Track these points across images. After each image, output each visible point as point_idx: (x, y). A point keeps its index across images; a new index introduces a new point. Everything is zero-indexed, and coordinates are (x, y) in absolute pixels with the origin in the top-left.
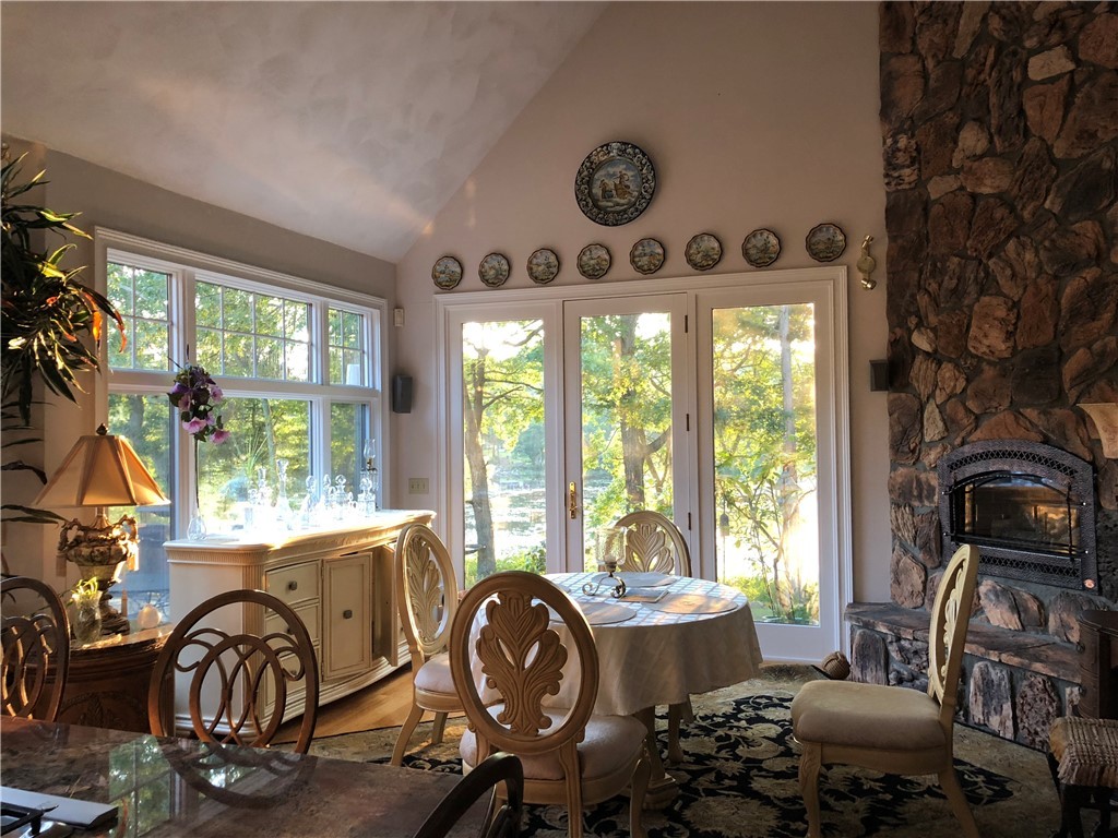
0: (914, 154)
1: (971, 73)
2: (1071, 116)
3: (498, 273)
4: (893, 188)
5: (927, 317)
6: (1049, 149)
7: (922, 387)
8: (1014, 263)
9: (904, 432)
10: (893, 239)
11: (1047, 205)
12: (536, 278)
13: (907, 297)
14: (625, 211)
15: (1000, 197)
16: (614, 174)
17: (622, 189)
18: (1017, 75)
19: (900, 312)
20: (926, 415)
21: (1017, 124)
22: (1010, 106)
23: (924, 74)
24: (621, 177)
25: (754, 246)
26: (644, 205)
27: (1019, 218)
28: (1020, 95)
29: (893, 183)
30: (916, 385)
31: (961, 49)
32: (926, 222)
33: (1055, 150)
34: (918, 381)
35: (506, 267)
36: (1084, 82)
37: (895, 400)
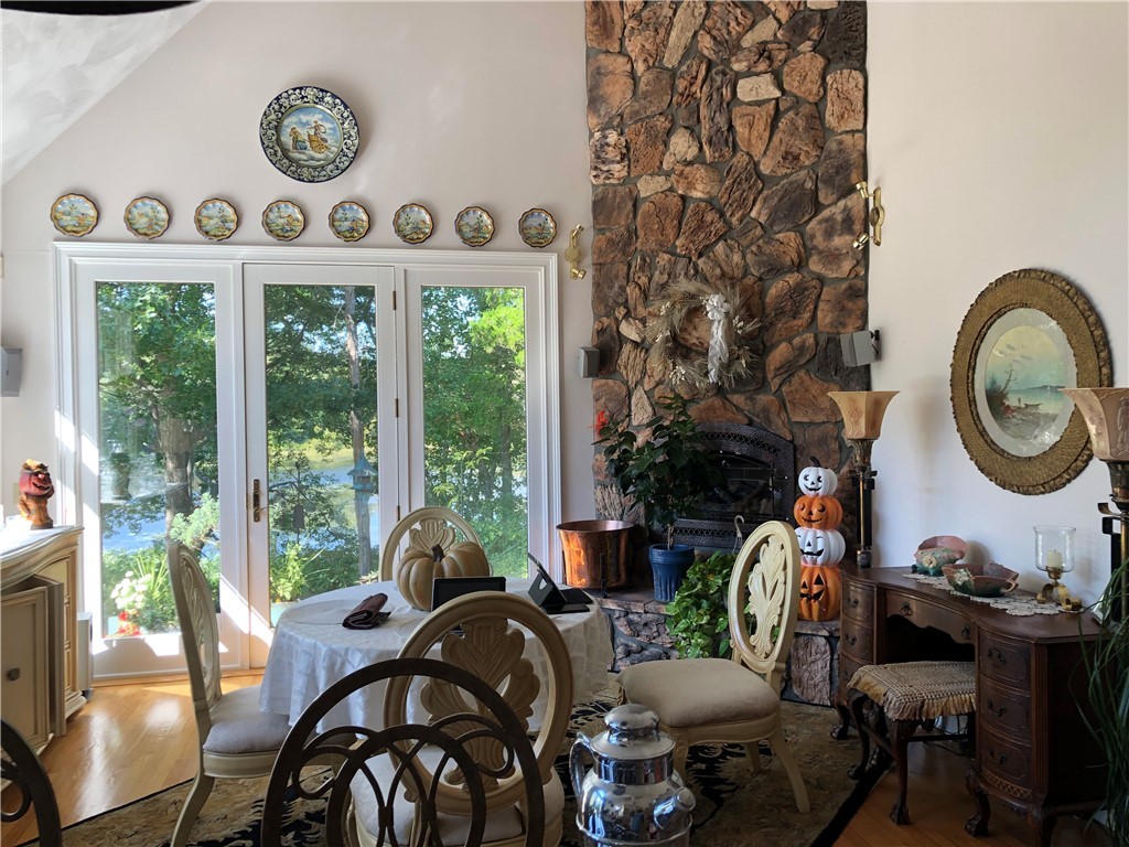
0: (624, 151)
1: (681, 85)
2: (776, 139)
3: (153, 222)
4: (601, 181)
5: (635, 309)
6: (756, 165)
7: (631, 375)
8: (723, 264)
9: (611, 417)
10: (601, 231)
11: (753, 214)
12: (207, 233)
13: (616, 288)
15: (710, 202)
18: (727, 92)
19: (607, 301)
20: (633, 400)
21: (727, 137)
22: (721, 120)
23: (633, 74)
24: (317, 128)
25: (467, 224)
26: (347, 163)
27: (728, 224)
28: (730, 112)
29: (602, 177)
30: (624, 373)
31: (671, 59)
32: (635, 217)
33: (762, 167)
34: (626, 368)
35: (164, 216)
36: (787, 110)
37: (602, 386)
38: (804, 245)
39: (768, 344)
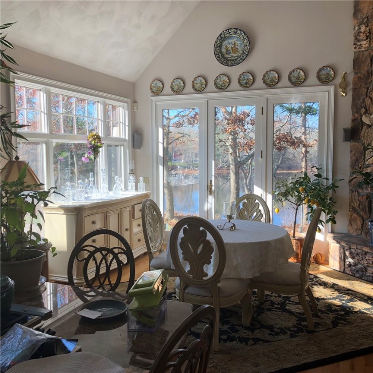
0: (368, 34)
3: (179, 87)
4: (357, 50)
5: (369, 109)
7: (366, 141)
9: (357, 160)
10: (356, 73)
12: (196, 90)
13: (361, 100)
14: (236, 59)
16: (231, 43)
17: (235, 49)
19: (358, 107)
20: (367, 152)
24: (234, 44)
25: (294, 76)
26: (245, 57)
29: (357, 48)
30: (363, 139)
34: (364, 137)
35: (182, 85)
37: (354, 145)
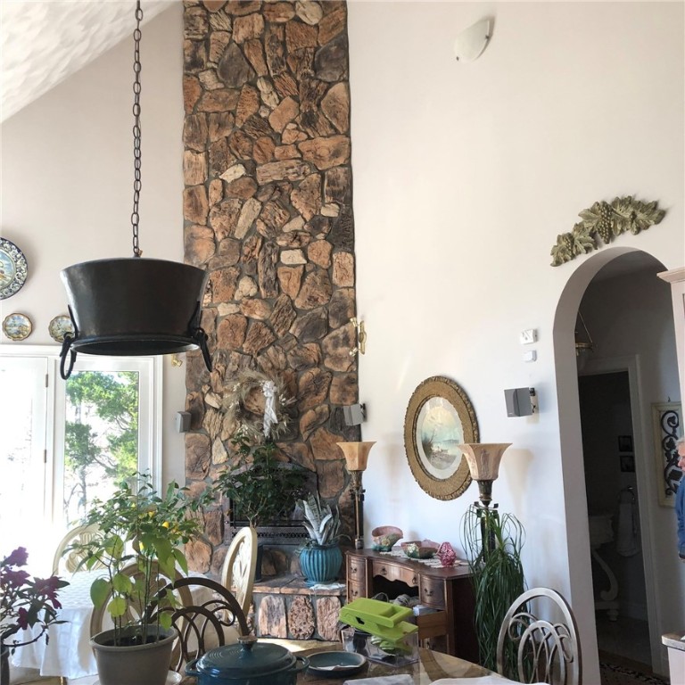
0: (209, 287)
1: (246, 250)
2: (304, 288)
5: (216, 386)
6: (292, 302)
7: (212, 430)
8: (273, 361)
9: (198, 458)
11: (291, 331)
13: (203, 373)
15: (264, 322)
18: (274, 258)
19: (197, 382)
20: (214, 447)
21: (274, 285)
22: (271, 274)
23: (214, 240)
26: (18, 288)
27: (275, 336)
28: (276, 269)
30: (208, 428)
31: (240, 234)
32: (216, 328)
33: (296, 304)
34: (209, 426)
36: (311, 272)
37: (192, 438)
38: (322, 352)
39: (301, 410)
